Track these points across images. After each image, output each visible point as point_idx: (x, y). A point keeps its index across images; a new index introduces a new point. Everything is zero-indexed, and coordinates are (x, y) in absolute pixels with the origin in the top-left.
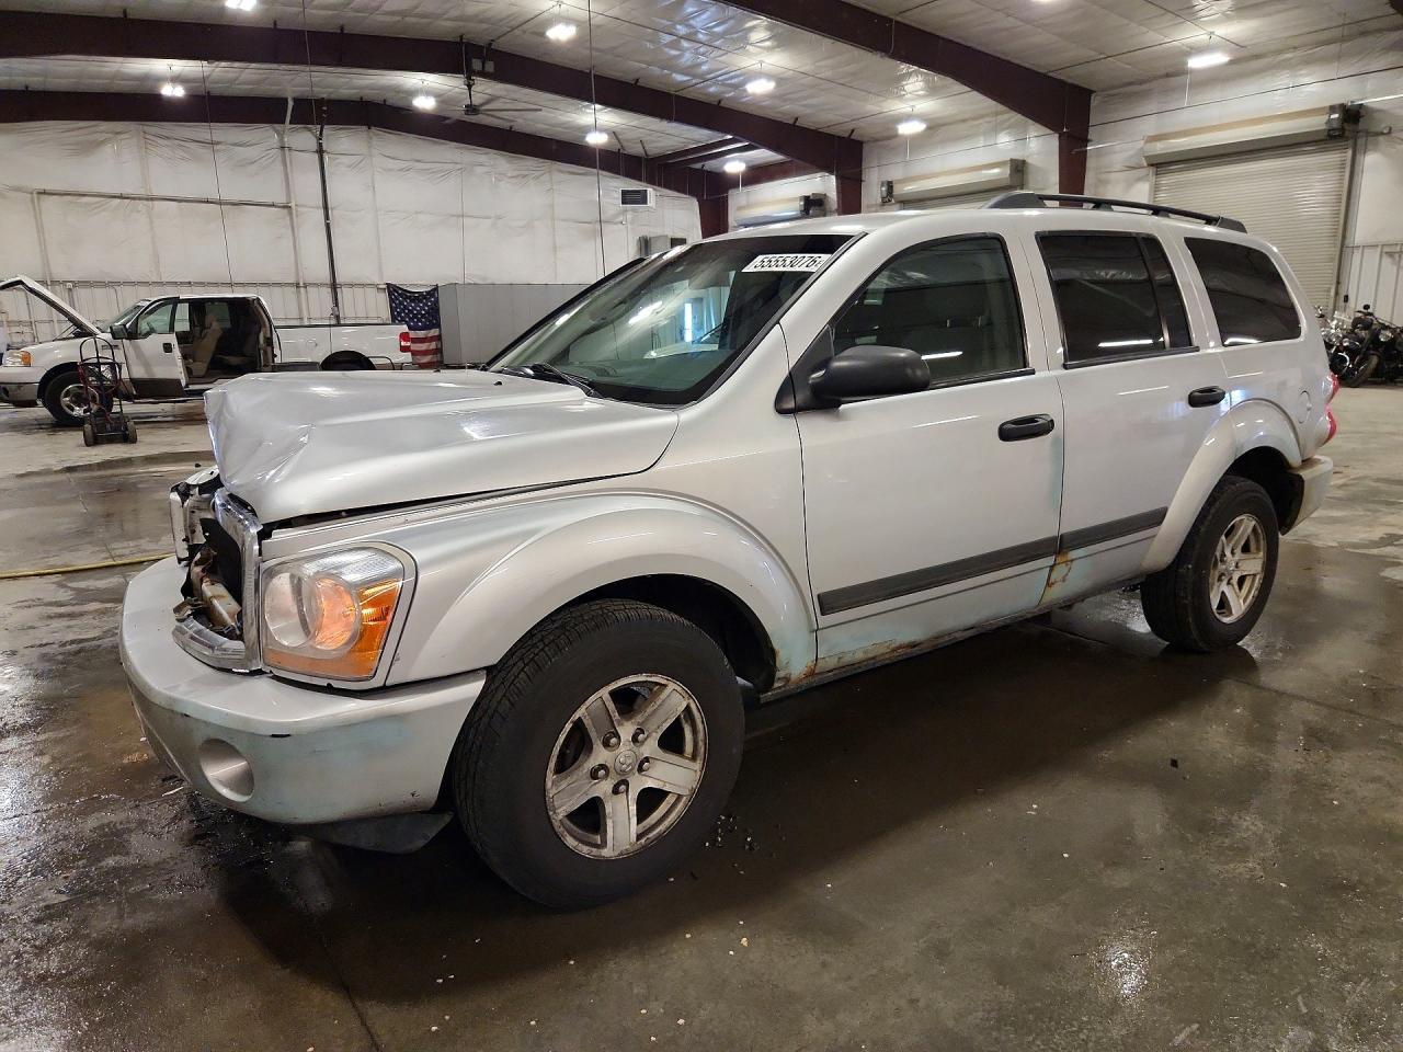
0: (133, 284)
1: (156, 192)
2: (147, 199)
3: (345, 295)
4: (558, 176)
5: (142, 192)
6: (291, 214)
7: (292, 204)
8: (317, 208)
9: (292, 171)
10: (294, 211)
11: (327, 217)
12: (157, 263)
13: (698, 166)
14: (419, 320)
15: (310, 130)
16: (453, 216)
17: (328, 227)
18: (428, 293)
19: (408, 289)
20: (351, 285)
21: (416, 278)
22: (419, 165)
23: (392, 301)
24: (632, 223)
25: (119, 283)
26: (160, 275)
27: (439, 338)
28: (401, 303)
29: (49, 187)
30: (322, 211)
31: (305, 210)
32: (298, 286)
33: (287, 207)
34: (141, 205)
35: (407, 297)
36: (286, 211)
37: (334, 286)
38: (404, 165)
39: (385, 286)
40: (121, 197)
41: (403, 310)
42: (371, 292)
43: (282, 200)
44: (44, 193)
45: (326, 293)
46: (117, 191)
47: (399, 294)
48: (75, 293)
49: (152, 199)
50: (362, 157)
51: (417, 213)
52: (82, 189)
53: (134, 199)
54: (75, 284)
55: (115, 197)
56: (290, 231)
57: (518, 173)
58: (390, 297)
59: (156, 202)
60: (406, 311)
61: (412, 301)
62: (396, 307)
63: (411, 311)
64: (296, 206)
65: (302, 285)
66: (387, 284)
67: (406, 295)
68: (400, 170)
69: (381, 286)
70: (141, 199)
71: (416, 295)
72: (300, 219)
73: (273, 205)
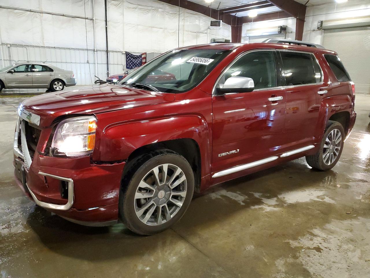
0: (33, 46)
1: (44, 10)
2: (40, 13)
3: (111, 55)
4: (186, 15)
5: (38, 10)
6: (93, 22)
7: (94, 19)
8: (103, 20)
9: (95, 7)
10: (95, 22)
11: (106, 25)
12: (43, 39)
13: (233, 14)
14: (136, 66)
16: (150, 27)
17: (106, 28)
18: (140, 56)
19: (133, 54)
20: (113, 51)
21: (136, 50)
22: (140, 7)
23: (127, 58)
24: (209, 34)
25: (28, 46)
26: (44, 43)
28: (130, 59)
30: (104, 22)
31: (98, 21)
32: (94, 51)
33: (92, 20)
34: (38, 14)
35: (133, 57)
36: (92, 21)
37: (107, 51)
38: (135, 6)
39: (125, 53)
40: (31, 11)
41: (131, 62)
42: (120, 54)
43: (90, 16)
45: (104, 54)
46: (29, 8)
47: (130, 56)
48: (11, 49)
49: (42, 13)
50: (120, 2)
51: (137, 25)
52: (16, 7)
53: (35, 12)
54: (11, 45)
56: (93, 29)
57: (173, 12)
58: (126, 56)
59: (44, 15)
60: (132, 62)
61: (134, 59)
62: (128, 61)
63: (133, 63)
64: (95, 19)
65: (96, 50)
66: (126, 52)
67: (132, 56)
68: (133, 8)
69: (123, 52)
70: (38, 12)
71: (136, 56)
72: (96, 24)
73: (87, 19)
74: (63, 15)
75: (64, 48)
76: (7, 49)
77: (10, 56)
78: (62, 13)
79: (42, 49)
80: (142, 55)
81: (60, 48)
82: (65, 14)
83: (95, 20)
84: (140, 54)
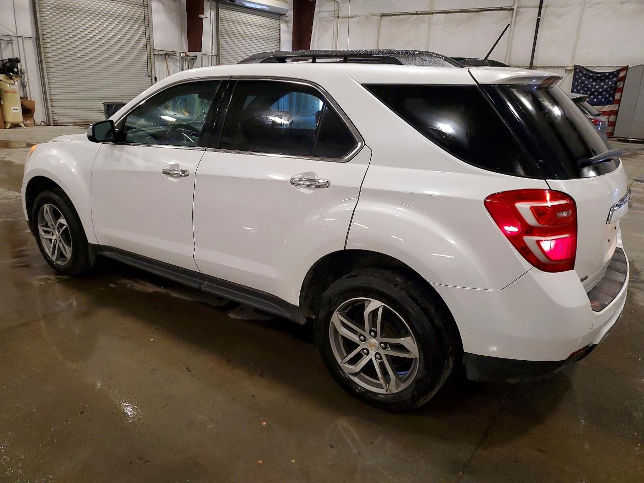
1: (436, 8)
2: (430, 14)
7: (515, 7)
8: (535, 7)
10: (515, 12)
11: (539, 14)
14: (596, 97)
17: (538, 20)
18: (611, 74)
19: (594, 70)
23: (575, 80)
27: (616, 113)
28: (583, 82)
29: (386, 12)
30: (537, 10)
31: (525, 9)
33: (511, 9)
34: (426, 17)
35: (591, 77)
36: (511, 12)
39: (573, 68)
40: (417, 14)
41: (583, 88)
42: (561, 72)
44: (383, 15)
46: (413, 10)
47: (584, 75)
49: (433, 13)
52: (401, 11)
53: (423, 14)
55: (414, 14)
58: (576, 76)
59: (435, 15)
60: (586, 89)
61: (594, 80)
62: (577, 86)
63: (589, 89)
64: (517, 8)
66: (575, 66)
67: (589, 76)
69: (568, 68)
70: (427, 14)
71: (599, 75)
72: (518, 18)
73: (502, 9)
74: (461, 11)
78: (459, 8)
80: (619, 71)
82: (464, 8)
83: (515, 9)
84: (615, 70)
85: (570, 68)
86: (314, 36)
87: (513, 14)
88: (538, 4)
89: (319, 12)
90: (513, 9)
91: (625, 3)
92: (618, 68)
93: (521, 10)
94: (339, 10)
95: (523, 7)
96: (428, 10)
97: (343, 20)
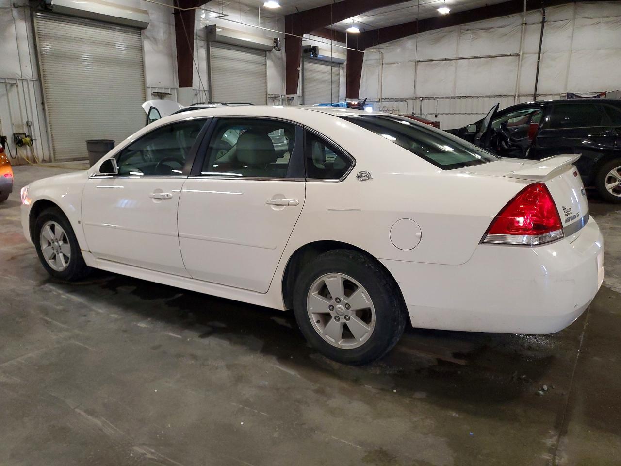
0: (444, 97)
1: (461, 56)
2: (456, 60)
7: (521, 54)
8: (535, 54)
9: (524, 36)
10: (521, 57)
11: (539, 58)
12: (455, 88)
15: (539, 11)
17: (538, 63)
18: (595, 97)
19: (581, 96)
20: (545, 95)
21: (589, 89)
22: (607, 19)
25: (438, 98)
26: (455, 93)
29: (421, 59)
30: (537, 55)
31: (527, 55)
32: (515, 96)
33: (518, 55)
34: (453, 62)
36: (517, 57)
37: (535, 96)
38: (596, 21)
40: (446, 60)
42: (557, 98)
43: (515, 52)
44: (419, 61)
45: (531, 99)
46: (444, 58)
48: (423, 103)
49: (458, 59)
50: (568, 21)
51: (598, 49)
52: (433, 58)
53: (451, 60)
54: (423, 98)
55: (444, 60)
56: (517, 68)
59: (459, 61)
65: (517, 96)
66: (567, 93)
68: (592, 24)
69: (562, 95)
70: (454, 60)
71: (586, 99)
72: (524, 61)
73: (511, 55)
74: (480, 58)
75: (482, 97)
76: (420, 103)
77: (421, 110)
78: (479, 55)
79: (452, 100)
80: (599, 96)
81: (471, 97)
82: (482, 55)
83: (521, 55)
84: (596, 95)
85: (564, 95)
86: (363, 78)
87: (519, 58)
88: (538, 51)
89: (366, 60)
90: (519, 55)
91: (600, 49)
92: (598, 94)
93: (525, 55)
94: (383, 58)
95: (526, 54)
96: (454, 57)
97: (386, 65)
